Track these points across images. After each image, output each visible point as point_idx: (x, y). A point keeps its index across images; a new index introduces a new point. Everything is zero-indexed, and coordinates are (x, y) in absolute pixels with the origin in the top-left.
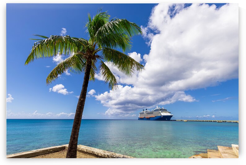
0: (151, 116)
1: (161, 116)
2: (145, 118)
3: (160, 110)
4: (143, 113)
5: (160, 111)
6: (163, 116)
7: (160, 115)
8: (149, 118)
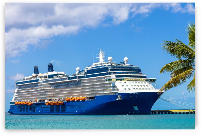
0: (71, 98)
1: (116, 96)
2: (42, 104)
3: (115, 69)
4: (33, 84)
5: (113, 76)
6: (123, 95)
7: (109, 91)
8: (64, 105)
